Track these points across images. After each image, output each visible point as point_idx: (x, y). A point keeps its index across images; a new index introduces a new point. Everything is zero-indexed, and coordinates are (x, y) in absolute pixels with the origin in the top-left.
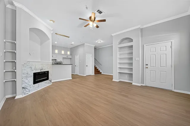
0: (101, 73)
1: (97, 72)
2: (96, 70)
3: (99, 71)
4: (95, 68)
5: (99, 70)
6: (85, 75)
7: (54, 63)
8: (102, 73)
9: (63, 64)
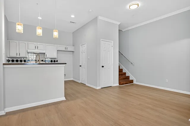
0: (132, 81)
1: (124, 79)
2: (122, 75)
3: (128, 77)
4: (120, 71)
5: (127, 75)
6: (98, 88)
7: (42, 61)
8: (135, 82)
9: (58, 62)
